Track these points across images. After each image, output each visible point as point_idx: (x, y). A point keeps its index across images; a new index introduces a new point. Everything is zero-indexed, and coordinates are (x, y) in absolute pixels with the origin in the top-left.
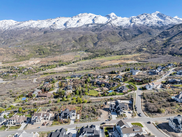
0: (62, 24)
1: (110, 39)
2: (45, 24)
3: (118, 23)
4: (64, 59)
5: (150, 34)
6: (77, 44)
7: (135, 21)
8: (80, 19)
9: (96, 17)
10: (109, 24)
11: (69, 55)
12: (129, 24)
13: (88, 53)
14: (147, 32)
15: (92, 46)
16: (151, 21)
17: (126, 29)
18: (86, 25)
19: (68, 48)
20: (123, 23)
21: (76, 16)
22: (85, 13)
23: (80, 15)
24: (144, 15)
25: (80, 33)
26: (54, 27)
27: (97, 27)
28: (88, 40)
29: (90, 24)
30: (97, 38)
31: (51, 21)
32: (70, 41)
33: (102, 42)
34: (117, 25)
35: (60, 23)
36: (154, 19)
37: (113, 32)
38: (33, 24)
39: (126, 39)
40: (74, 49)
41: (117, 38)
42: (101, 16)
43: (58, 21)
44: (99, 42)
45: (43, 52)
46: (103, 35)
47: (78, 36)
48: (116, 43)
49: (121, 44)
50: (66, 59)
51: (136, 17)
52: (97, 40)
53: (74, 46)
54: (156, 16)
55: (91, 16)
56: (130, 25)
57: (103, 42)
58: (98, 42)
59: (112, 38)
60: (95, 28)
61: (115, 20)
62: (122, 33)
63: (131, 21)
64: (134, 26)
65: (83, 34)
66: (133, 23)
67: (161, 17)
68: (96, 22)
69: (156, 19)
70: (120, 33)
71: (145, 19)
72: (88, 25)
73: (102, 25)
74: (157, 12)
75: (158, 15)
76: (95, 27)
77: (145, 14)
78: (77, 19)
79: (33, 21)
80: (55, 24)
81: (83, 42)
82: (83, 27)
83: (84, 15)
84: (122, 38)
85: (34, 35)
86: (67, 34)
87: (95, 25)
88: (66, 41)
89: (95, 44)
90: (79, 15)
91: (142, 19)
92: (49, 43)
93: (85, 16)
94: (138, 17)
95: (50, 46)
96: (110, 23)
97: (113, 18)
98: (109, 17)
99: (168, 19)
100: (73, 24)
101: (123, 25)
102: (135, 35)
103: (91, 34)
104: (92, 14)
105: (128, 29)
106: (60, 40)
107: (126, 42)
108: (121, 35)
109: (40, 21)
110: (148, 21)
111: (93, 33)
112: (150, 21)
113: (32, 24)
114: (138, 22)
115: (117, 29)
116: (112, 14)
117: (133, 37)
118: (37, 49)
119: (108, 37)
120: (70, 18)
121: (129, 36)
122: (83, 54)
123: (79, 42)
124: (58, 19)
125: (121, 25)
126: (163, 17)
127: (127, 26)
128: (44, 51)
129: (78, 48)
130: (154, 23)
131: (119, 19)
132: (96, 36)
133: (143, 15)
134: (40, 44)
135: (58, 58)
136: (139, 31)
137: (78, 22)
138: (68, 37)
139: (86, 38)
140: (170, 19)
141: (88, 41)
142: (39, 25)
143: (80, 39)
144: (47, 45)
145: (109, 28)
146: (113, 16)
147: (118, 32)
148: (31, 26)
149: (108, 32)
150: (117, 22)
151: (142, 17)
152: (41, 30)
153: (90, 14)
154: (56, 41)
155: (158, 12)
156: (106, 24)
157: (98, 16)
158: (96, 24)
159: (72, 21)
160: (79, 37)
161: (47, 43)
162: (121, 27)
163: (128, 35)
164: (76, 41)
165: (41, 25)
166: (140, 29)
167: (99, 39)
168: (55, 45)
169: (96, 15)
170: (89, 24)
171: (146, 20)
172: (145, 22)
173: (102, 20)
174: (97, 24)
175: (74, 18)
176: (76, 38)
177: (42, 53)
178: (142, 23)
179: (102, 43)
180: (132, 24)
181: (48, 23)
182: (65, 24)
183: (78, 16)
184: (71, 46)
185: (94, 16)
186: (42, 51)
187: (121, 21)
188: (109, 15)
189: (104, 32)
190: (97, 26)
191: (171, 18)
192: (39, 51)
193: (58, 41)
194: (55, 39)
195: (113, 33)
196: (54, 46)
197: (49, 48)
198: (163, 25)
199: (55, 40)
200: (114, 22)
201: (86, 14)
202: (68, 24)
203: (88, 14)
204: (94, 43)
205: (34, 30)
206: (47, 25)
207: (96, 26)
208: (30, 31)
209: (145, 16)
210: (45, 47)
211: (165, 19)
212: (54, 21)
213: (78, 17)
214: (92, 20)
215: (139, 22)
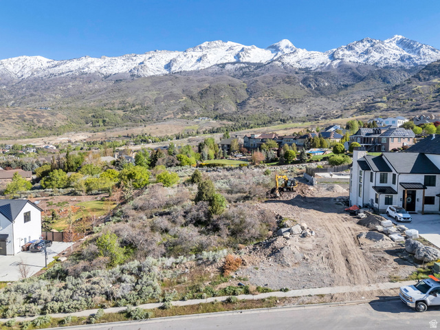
0: (160, 66)
1: (279, 91)
2: (119, 65)
3: (298, 62)
4: (154, 133)
5: (385, 80)
6: (195, 105)
7: (343, 55)
8: (204, 53)
9: (243, 48)
10: (277, 62)
11: (170, 124)
12: (328, 63)
13: (221, 122)
14: (377, 76)
15: (233, 108)
16: (385, 56)
17: (320, 73)
18: (218, 65)
19: (169, 114)
20: (312, 61)
21: (194, 47)
22: (217, 42)
23: (205, 44)
24: (365, 43)
25: (204, 80)
26: (142, 73)
27: (248, 70)
28: (223, 94)
29: (229, 63)
30: (247, 91)
31: (134, 58)
32: (176, 97)
33: (260, 98)
34: (297, 66)
35: (155, 63)
36: (390, 52)
37: (288, 77)
38: (91, 66)
39: (320, 92)
40: (186, 115)
41: (299, 91)
42: (258, 49)
43: (150, 58)
44: (252, 100)
45: (104, 121)
46: (263, 85)
47: (198, 87)
48: (298, 100)
49: (310, 104)
50: (161, 132)
51: (346, 48)
52: (246, 96)
53: (185, 109)
54: (394, 45)
55: (231, 48)
56: (330, 65)
57: (262, 99)
58: (248, 99)
59: (285, 91)
60: (241, 72)
61: (292, 56)
62: (311, 80)
63: (332, 57)
64: (340, 66)
65: (211, 83)
66: (339, 61)
67: (409, 48)
68: (246, 59)
69: (397, 52)
70: (305, 81)
71: (367, 52)
72: (224, 65)
73: (259, 66)
74: (396, 36)
75: (400, 43)
76: (241, 69)
77: (368, 41)
78: (198, 54)
79: (90, 60)
80: (143, 65)
81: (210, 100)
82: (210, 71)
83: (215, 45)
84: (312, 92)
85: (89, 88)
86: (170, 83)
87: (242, 65)
88: (166, 97)
89: (242, 105)
90: (202, 45)
91: (360, 52)
92: (124, 102)
93: (218, 47)
94: (350, 48)
95: (123, 109)
96: (280, 61)
97: (287, 51)
98: (276, 49)
99: (426, 51)
100: (187, 64)
101: (311, 66)
102: (346, 86)
103: (229, 83)
104: (235, 44)
105: (326, 73)
106: (152, 94)
107: (324, 99)
108: (309, 86)
109: (108, 59)
110: (375, 56)
111: (237, 81)
112: (382, 55)
113: (87, 65)
114: (351, 58)
115: (297, 73)
116: (285, 43)
117: (339, 89)
118: (90, 115)
119: (275, 88)
120: (181, 53)
121: (330, 88)
122: (208, 123)
123: (198, 100)
124: (150, 56)
125: (308, 66)
126: (413, 48)
127: (322, 67)
128: (105, 119)
129: (196, 114)
130: (392, 61)
131: (302, 53)
132: (243, 86)
133: (362, 41)
134: (98, 104)
135: (138, 131)
136: (356, 76)
137: (200, 60)
138: (172, 88)
139: (217, 92)
140: (431, 52)
141: (222, 97)
142: (105, 67)
143: (203, 94)
144: (116, 106)
145: (277, 70)
146: (287, 47)
147: (301, 78)
148: (86, 70)
149: (274, 78)
150: (296, 59)
151: (360, 48)
152: (106, 77)
153: (230, 43)
154: (141, 97)
155: (400, 37)
156: (268, 63)
157: (250, 47)
158: (244, 63)
159: (185, 58)
160: (199, 90)
161: (117, 102)
162: (307, 70)
163: (327, 84)
164: (192, 98)
165: (110, 68)
166: (356, 71)
167: (250, 93)
168: (137, 107)
169: (243, 46)
170: (226, 64)
171: (372, 54)
172: (368, 59)
173: (258, 55)
174: (248, 63)
175: (190, 53)
176: (191, 92)
177: (102, 124)
178: (361, 60)
179: (258, 101)
180: (336, 62)
181: (126, 62)
182: (167, 65)
183: (200, 48)
184: (177, 108)
185: (238, 47)
186: (101, 120)
187: (308, 56)
188: (276, 46)
189: (265, 77)
190: (247, 67)
191: (434, 50)
192: (94, 119)
193: (145, 97)
194: (138, 93)
195: (287, 80)
196: (134, 109)
197: (121, 113)
198: (415, 64)
199: (139, 95)
200: (290, 60)
201: (219, 43)
202: (175, 64)
203: (225, 44)
204: (239, 102)
205: (89, 78)
206: (125, 67)
207: (244, 68)
208: (80, 81)
209: (369, 45)
210: (110, 111)
211: (419, 53)
212: (140, 58)
213: (199, 50)
214: (235, 57)
215: (354, 59)
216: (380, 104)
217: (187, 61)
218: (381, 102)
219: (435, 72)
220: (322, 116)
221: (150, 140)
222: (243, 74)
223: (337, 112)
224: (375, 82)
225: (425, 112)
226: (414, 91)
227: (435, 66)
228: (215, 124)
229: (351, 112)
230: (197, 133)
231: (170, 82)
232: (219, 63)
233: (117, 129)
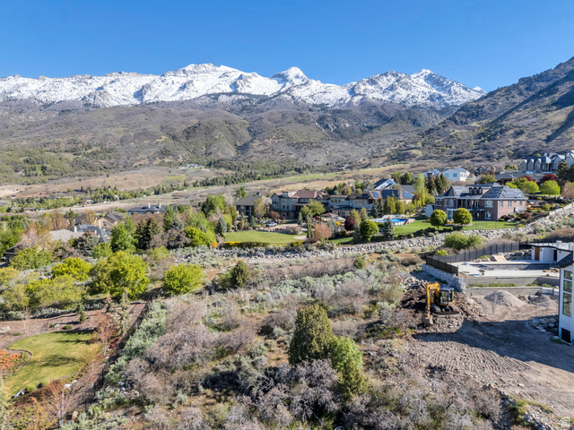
0: (127, 93)
1: (290, 133)
2: (67, 90)
3: (312, 96)
4: (121, 186)
5: (414, 122)
6: (178, 147)
7: (365, 90)
8: (189, 79)
9: (241, 76)
10: (285, 96)
11: (144, 174)
12: (348, 100)
13: (216, 171)
14: (406, 117)
15: (233, 153)
16: (413, 94)
17: (339, 111)
18: (209, 96)
19: (141, 159)
20: (328, 96)
21: (175, 70)
22: (206, 65)
23: (190, 68)
24: (390, 77)
25: (190, 115)
26: (100, 101)
27: (248, 104)
28: (218, 134)
29: (224, 94)
30: (250, 131)
31: (89, 81)
32: (153, 136)
33: (266, 140)
34: (310, 101)
35: (121, 89)
36: (418, 89)
37: (301, 115)
38: (23, 90)
39: (340, 135)
40: (167, 160)
41: (316, 133)
42: (260, 77)
43: (112, 82)
44: (257, 142)
45: (44, 168)
46: (270, 123)
47: (183, 123)
48: (314, 145)
49: (329, 149)
50: (131, 184)
51: (368, 82)
52: (248, 137)
53: (164, 153)
54: (422, 81)
55: (225, 75)
56: (350, 102)
57: (269, 142)
58: (252, 141)
59: (298, 132)
60: (240, 105)
61: (304, 88)
62: (329, 119)
63: (352, 92)
64: (362, 103)
65: (200, 118)
66: (361, 97)
67: (438, 85)
68: (246, 90)
69: (426, 90)
70: (321, 120)
71: (392, 88)
72: (216, 96)
73: (263, 99)
74: (424, 71)
75: (429, 78)
76: (240, 101)
77: (393, 75)
78: (180, 79)
79: (21, 80)
80: (102, 91)
81: (200, 141)
82: (198, 102)
83: (204, 69)
84: (331, 134)
85: (20, 120)
86: (142, 117)
87: (240, 97)
88: (136, 136)
89: (243, 149)
90: (187, 69)
91: (384, 88)
92: (74, 142)
93: (208, 72)
94: (373, 82)
95: (74, 151)
96: (289, 94)
97: (297, 82)
98: (283, 78)
99: (457, 90)
100: (166, 93)
101: (328, 102)
102: (371, 128)
103: (226, 119)
104: (230, 69)
105: (345, 111)
106: (117, 132)
107: (346, 144)
108: (327, 127)
109: (48, 80)
110: (402, 94)
111: (235, 117)
112: (409, 92)
113: (17, 88)
114: (374, 94)
115: (310, 110)
116: (294, 72)
117: (363, 132)
118: (22, 159)
119: (285, 128)
120: (157, 77)
121: (351, 130)
122: (199, 171)
123: (183, 140)
124: (113, 79)
125: (324, 102)
126: (443, 85)
127: (340, 104)
128: (45, 165)
129: (181, 160)
130: (420, 100)
131: (316, 85)
132: (244, 124)
133: (386, 75)
134: (34, 143)
135: (97, 182)
136: (382, 116)
137: (183, 87)
138: (145, 124)
139: (209, 130)
140: (462, 91)
141: (217, 137)
142: (44, 91)
143: (189, 133)
144: (63, 147)
145: (286, 105)
146: (297, 77)
147: (317, 117)
148: (15, 94)
149: (283, 115)
150: (308, 93)
151: (384, 82)
152: (47, 106)
153: (223, 68)
154: (101, 135)
155: (429, 72)
156: (275, 97)
157: (250, 74)
158: (243, 94)
159: (163, 85)
160: (184, 127)
161: (63, 142)
162: (323, 107)
163: (348, 125)
164: (174, 138)
165: (52, 93)
166: (381, 110)
167: (254, 134)
168: (94, 149)
169: (241, 73)
170: (219, 94)
171: (398, 91)
172: (393, 96)
173: (260, 85)
174: (249, 95)
175: (170, 78)
176: (173, 130)
177: (40, 172)
178: (386, 97)
179: (265, 144)
180: (357, 99)
181: (76, 86)
182: (138, 92)
183: (184, 71)
184: (153, 150)
185: (235, 74)
186: (38, 167)
187: (323, 90)
188: (283, 75)
189: (272, 114)
190: (247, 100)
191: (465, 89)
192: (27, 165)
193: (106, 135)
194: (96, 129)
195: (300, 118)
196: (89, 151)
197: (70, 157)
198: (446, 104)
199: (97, 132)
200: (302, 93)
201: (209, 67)
202: (149, 92)
203: (217, 69)
204: (239, 145)
205: (20, 106)
206: (75, 92)
207: (244, 101)
208: (6, 110)
209: (393, 79)
210: (53, 154)
211: (449, 92)
212: (98, 82)
213: (183, 74)
214: (231, 87)
215: (378, 95)
216: (414, 152)
217: (166, 89)
218: (415, 148)
219: (473, 114)
220: (346, 165)
221: (116, 196)
222: (243, 108)
223: (364, 160)
224: (404, 125)
225: (468, 161)
226: (452, 137)
227: (472, 107)
228: (210, 173)
229: (381, 160)
230: (185, 185)
231: (143, 115)
232: (210, 92)
233: (64, 180)
